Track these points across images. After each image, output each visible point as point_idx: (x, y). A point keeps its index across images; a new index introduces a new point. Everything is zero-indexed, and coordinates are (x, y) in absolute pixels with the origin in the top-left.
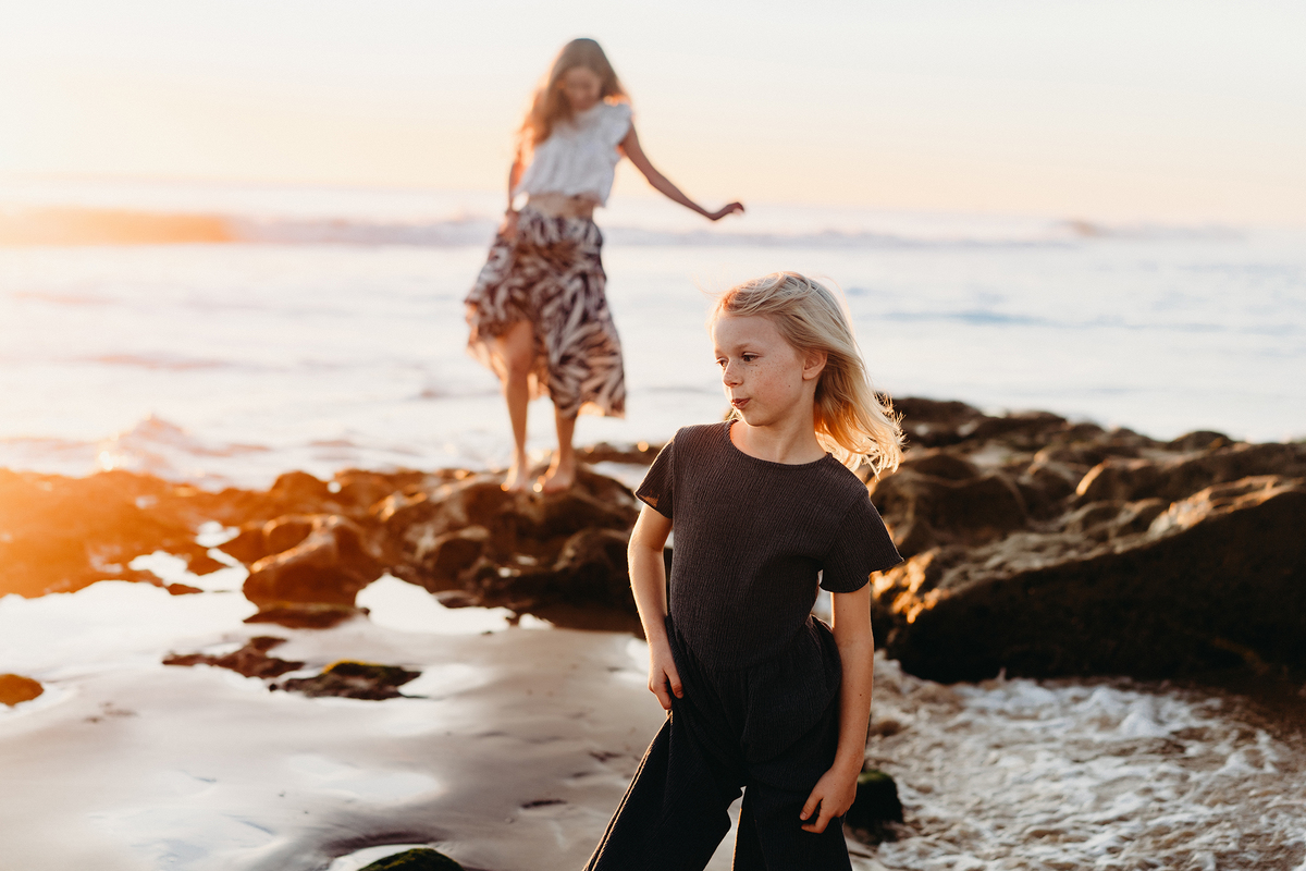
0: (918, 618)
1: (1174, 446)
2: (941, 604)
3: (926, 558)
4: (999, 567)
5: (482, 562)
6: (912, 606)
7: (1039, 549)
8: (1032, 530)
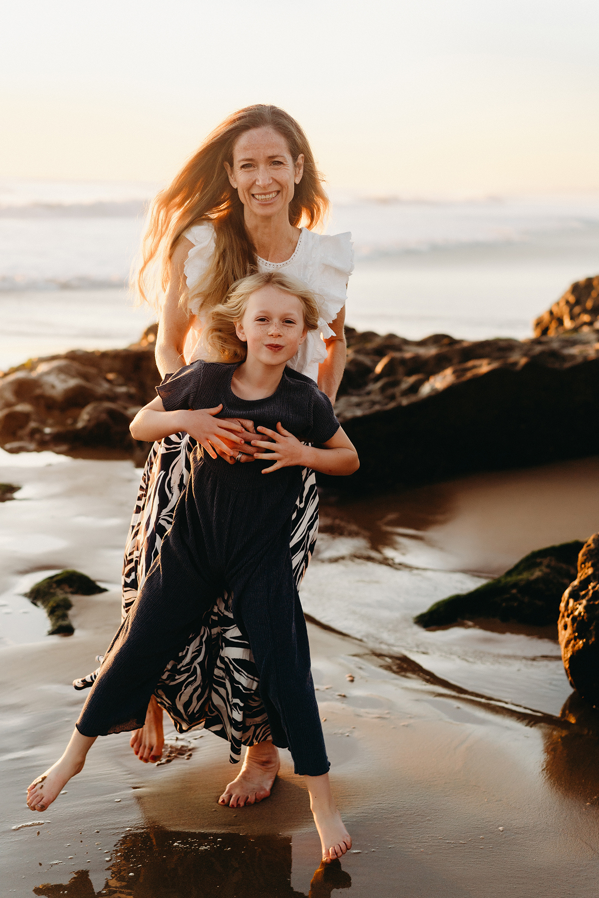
1: (422, 343)
5: (33, 425)
7: (358, 405)
8: (352, 395)
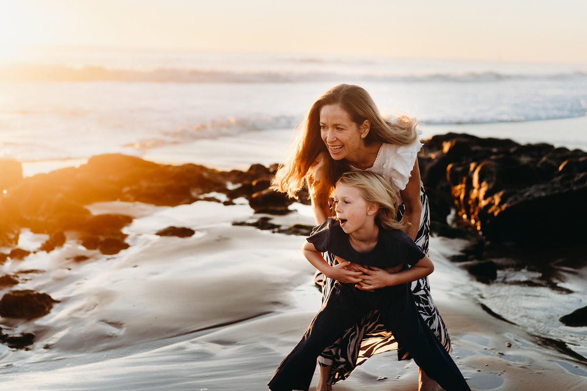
0: (498, 214)
2: (507, 208)
3: (501, 193)
4: (529, 196)
6: (496, 210)
